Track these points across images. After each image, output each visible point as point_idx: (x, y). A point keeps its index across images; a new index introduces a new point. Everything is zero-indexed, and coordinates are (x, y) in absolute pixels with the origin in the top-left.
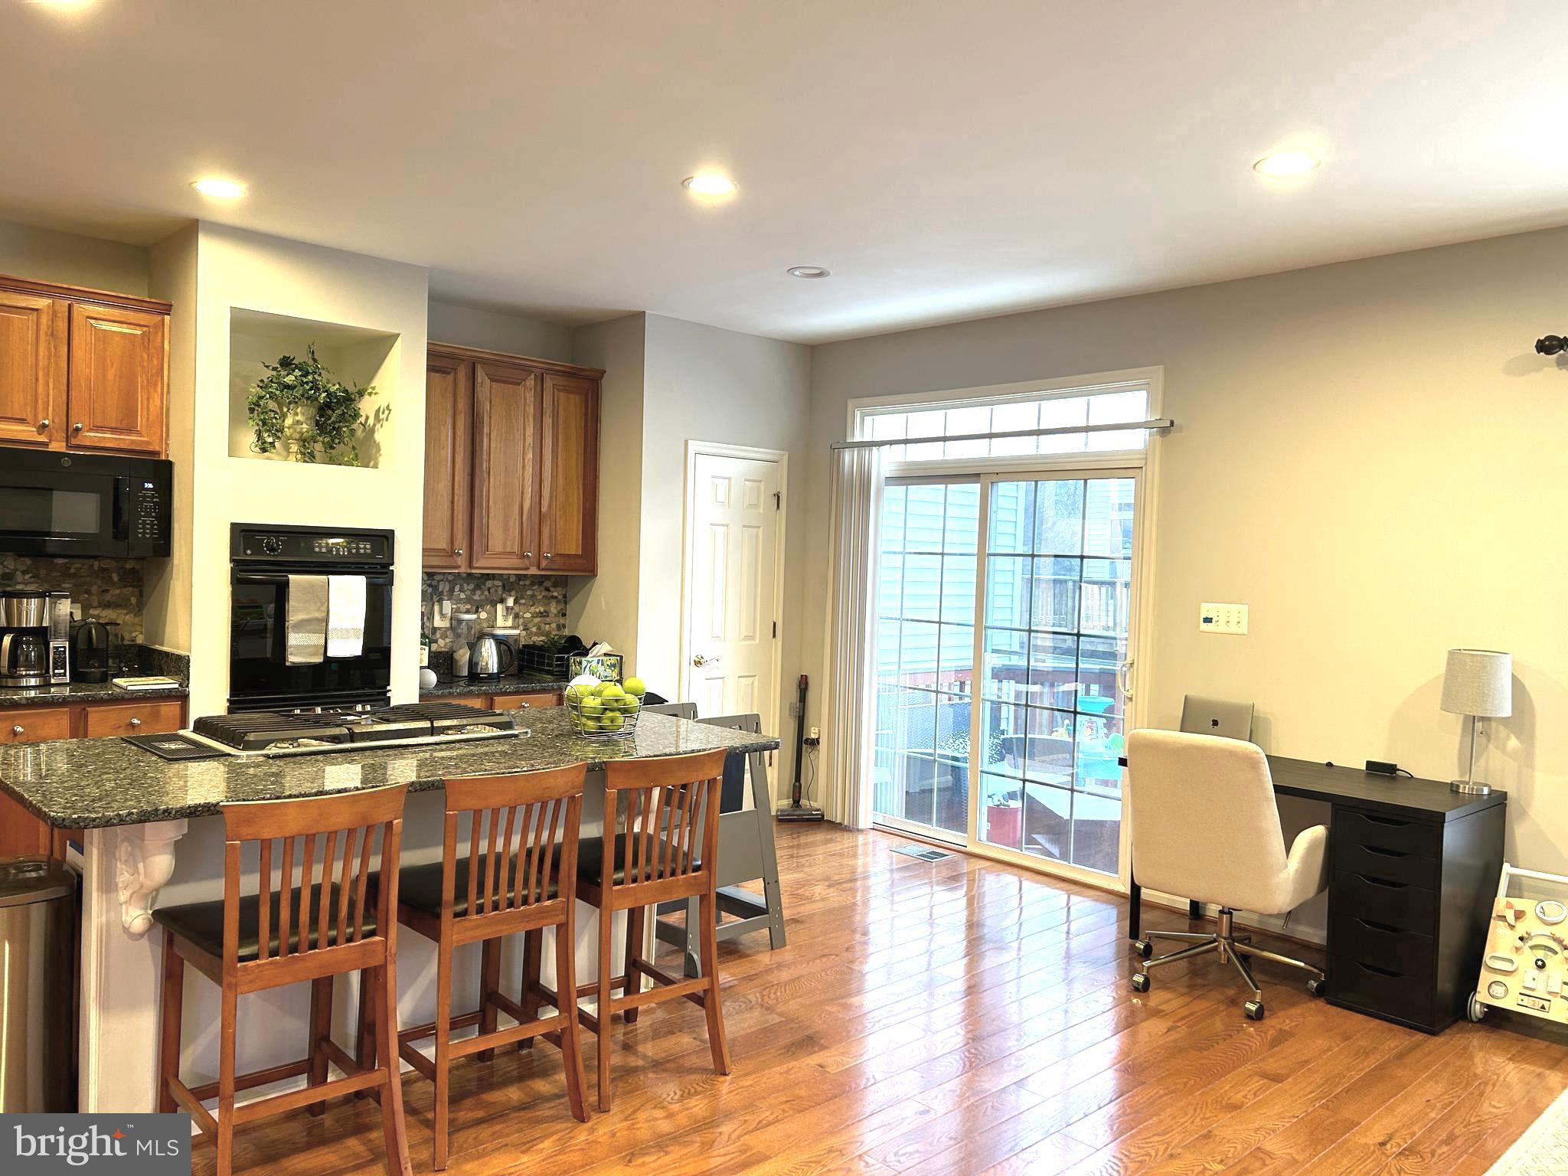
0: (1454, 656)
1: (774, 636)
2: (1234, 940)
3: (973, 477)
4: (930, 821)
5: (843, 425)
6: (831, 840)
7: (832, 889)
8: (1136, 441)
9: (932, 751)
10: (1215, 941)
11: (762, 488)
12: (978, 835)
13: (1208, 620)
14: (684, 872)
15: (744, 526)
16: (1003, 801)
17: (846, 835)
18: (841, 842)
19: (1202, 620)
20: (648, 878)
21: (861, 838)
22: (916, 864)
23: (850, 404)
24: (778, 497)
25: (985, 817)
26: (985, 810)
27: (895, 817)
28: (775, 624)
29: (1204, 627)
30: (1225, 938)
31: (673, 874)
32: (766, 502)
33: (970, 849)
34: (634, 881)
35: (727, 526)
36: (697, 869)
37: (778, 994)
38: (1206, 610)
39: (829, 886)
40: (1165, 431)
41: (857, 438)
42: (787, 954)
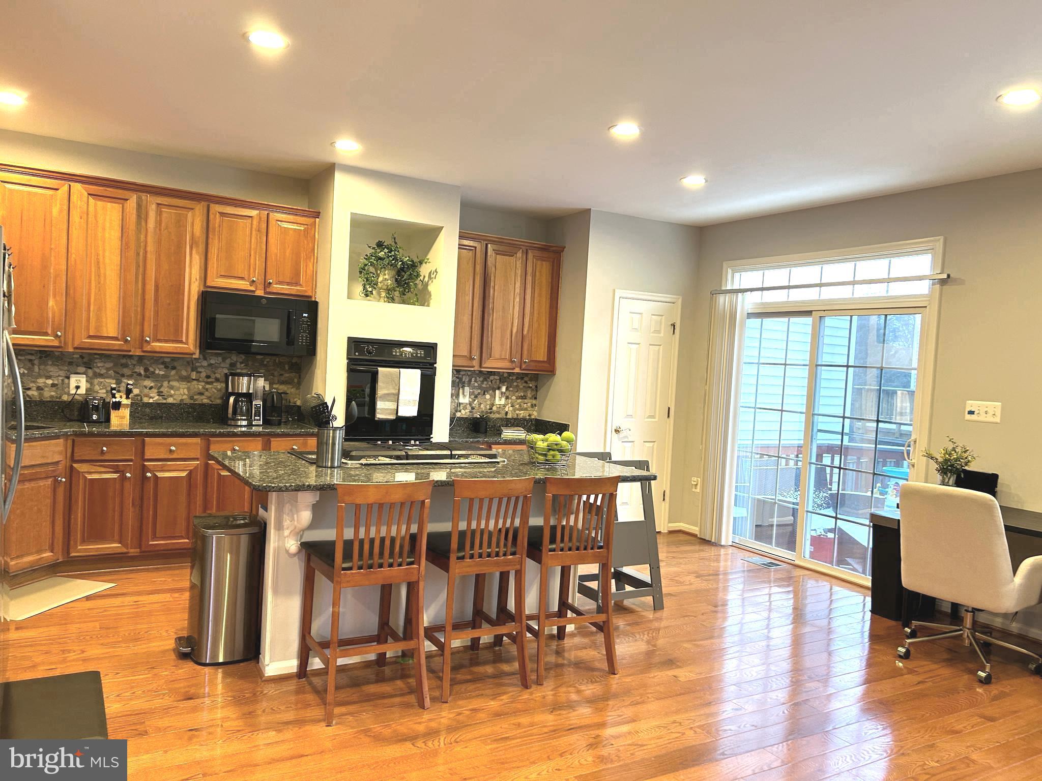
1: (668, 416)
2: (976, 631)
3: (808, 313)
4: (771, 543)
5: (719, 277)
6: (703, 551)
7: (698, 579)
8: (923, 288)
9: (774, 497)
10: (961, 630)
11: (663, 321)
12: (804, 553)
13: (971, 413)
14: (592, 549)
15: (650, 345)
16: (823, 533)
17: (713, 548)
18: (710, 552)
19: (967, 412)
20: (570, 549)
21: (722, 551)
22: (758, 569)
23: (725, 265)
24: (674, 326)
25: (808, 543)
26: (808, 537)
27: (748, 539)
28: (669, 408)
29: (968, 417)
30: (968, 629)
31: (585, 549)
32: (665, 330)
33: (797, 562)
34: (562, 550)
35: (639, 344)
36: (600, 547)
37: (654, 634)
38: (971, 405)
39: (697, 577)
40: (943, 282)
41: (729, 287)
42: (665, 613)
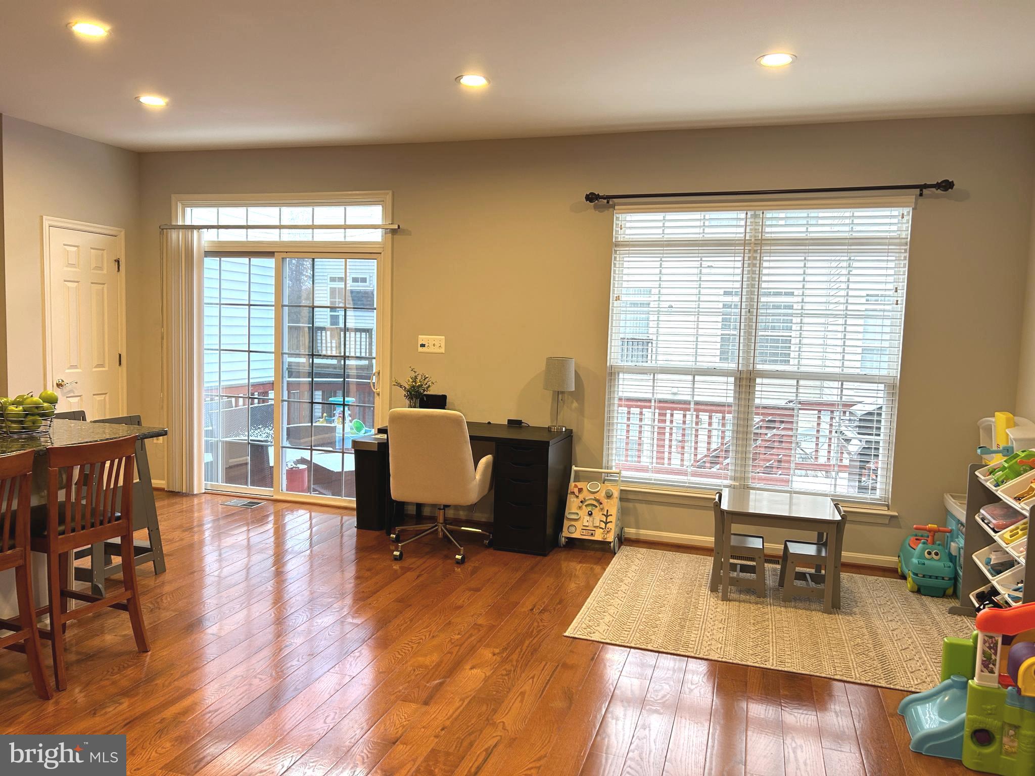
0: (550, 361)
1: (120, 364)
2: (446, 524)
3: (270, 254)
4: (246, 484)
5: (169, 212)
6: (176, 503)
7: (187, 533)
8: (376, 236)
9: (247, 438)
10: (436, 526)
11: (105, 256)
12: (281, 489)
13: (423, 346)
14: (109, 522)
15: (92, 283)
16: (294, 466)
17: (184, 499)
18: (185, 503)
19: (419, 346)
20: (83, 528)
21: (196, 501)
22: (241, 511)
23: (174, 197)
24: (118, 262)
25: (285, 477)
26: (285, 472)
27: (221, 484)
28: (120, 355)
29: (420, 349)
30: (442, 523)
31: (102, 523)
32: (108, 267)
33: (276, 497)
34: (73, 530)
35: (77, 282)
36: (118, 518)
37: (169, 599)
38: (422, 339)
39: (184, 531)
40: (394, 232)
41: (180, 223)
42: (167, 576)
